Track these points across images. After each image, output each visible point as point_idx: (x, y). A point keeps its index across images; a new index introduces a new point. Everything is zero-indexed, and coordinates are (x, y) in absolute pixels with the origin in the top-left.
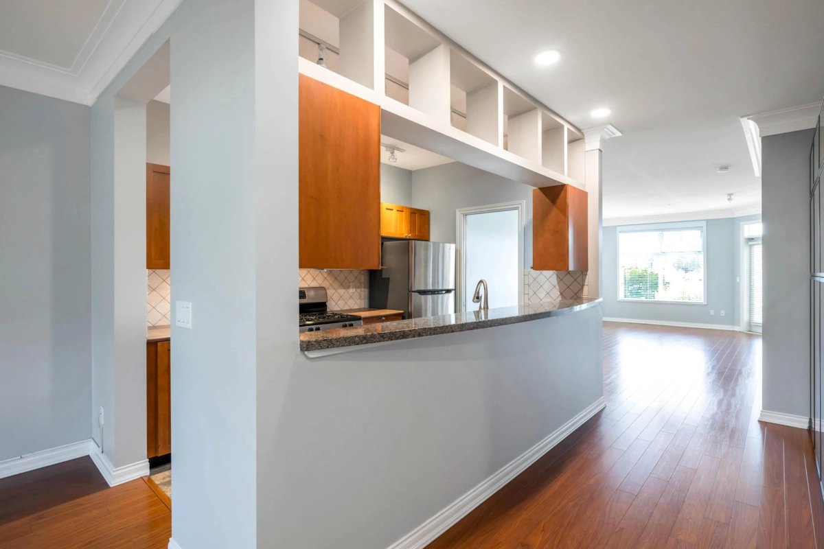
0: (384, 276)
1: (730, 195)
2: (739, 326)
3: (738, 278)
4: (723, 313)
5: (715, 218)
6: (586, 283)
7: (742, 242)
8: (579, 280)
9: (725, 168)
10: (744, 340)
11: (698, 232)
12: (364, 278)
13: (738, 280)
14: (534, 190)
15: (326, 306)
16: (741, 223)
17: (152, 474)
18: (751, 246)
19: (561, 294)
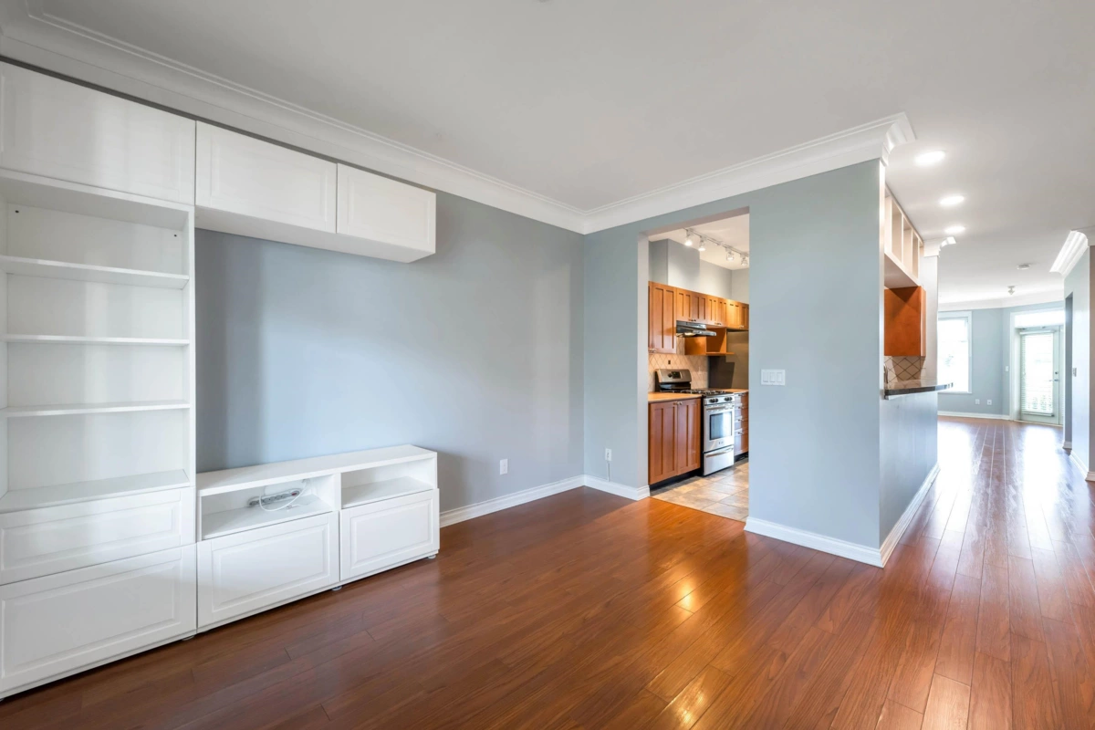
0: (728, 360)
1: (1011, 287)
2: (1008, 414)
3: (1007, 368)
4: (989, 402)
5: (983, 308)
6: (924, 366)
7: (1012, 332)
8: (917, 364)
9: (1026, 265)
10: (1013, 429)
11: (961, 323)
12: (706, 363)
13: (1007, 370)
14: (885, 291)
15: (690, 385)
16: (1012, 314)
17: (652, 495)
18: (1021, 336)
19: (897, 376)
